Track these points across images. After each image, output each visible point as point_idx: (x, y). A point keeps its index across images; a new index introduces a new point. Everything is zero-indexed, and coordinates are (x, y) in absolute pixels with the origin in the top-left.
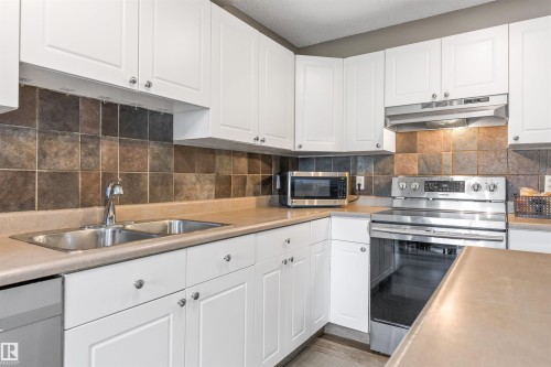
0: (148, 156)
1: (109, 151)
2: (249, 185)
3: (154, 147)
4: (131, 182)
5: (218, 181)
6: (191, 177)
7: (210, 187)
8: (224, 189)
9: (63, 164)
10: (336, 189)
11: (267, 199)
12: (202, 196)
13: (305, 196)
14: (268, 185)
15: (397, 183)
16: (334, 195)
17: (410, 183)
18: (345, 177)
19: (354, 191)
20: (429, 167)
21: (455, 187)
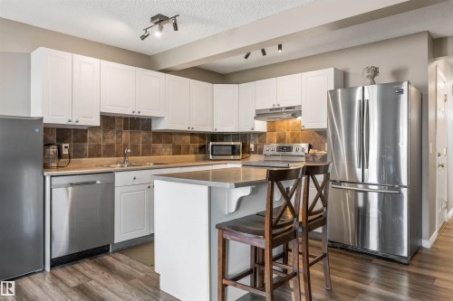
0: (141, 136)
1: (126, 135)
2: (192, 149)
3: (143, 133)
4: (134, 147)
5: (174, 147)
6: (160, 145)
8: (177, 150)
9: (110, 141)
10: (234, 151)
11: (201, 156)
12: (165, 154)
13: (219, 155)
14: (203, 149)
15: (266, 147)
16: (233, 154)
17: (271, 148)
18: (239, 144)
19: (249, 152)
20: (281, 140)
21: (289, 149)
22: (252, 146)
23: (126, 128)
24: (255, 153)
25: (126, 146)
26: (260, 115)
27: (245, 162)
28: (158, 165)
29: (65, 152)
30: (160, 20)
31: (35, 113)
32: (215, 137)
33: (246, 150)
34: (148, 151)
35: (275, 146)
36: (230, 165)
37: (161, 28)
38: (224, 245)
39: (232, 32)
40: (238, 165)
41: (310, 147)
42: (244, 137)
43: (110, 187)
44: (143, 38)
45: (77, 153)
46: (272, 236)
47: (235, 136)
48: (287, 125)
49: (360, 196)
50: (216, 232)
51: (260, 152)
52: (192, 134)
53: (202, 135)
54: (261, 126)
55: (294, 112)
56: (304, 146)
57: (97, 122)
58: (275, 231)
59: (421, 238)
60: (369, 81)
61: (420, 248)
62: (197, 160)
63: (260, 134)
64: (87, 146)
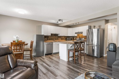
0: (56, 37)
1: (54, 37)
2: (64, 39)
3: (57, 36)
4: (55, 39)
6: (59, 38)
7: (61, 39)
8: (62, 39)
9: (52, 38)
10: (71, 39)
11: (66, 40)
12: (60, 40)
13: (69, 40)
14: (66, 39)
15: (77, 39)
16: (71, 40)
17: (78, 39)
18: (72, 38)
19: (74, 40)
20: (80, 37)
21: (81, 39)
22: (75, 38)
23: (54, 36)
24: (75, 40)
25: (54, 38)
26: (76, 33)
27: (73, 41)
28: (59, 41)
29: (46, 39)
30: (60, 20)
31: (42, 34)
32: (68, 37)
33: (74, 39)
34: (57, 39)
35: (79, 38)
36: (71, 42)
37: (60, 21)
38: (69, 52)
39: (71, 21)
40: (72, 42)
41: (85, 39)
42: (73, 37)
43: (52, 44)
44: (57, 23)
45: (47, 40)
46: (75, 51)
47: (72, 37)
48: (81, 35)
49: (93, 47)
50: (68, 50)
51: (76, 40)
52: (64, 36)
53: (66, 37)
54: (76, 35)
55: (82, 33)
56: (84, 38)
57: (50, 35)
58: (75, 50)
59: (104, 54)
60: (94, 28)
61: (103, 56)
62: (65, 41)
63: (76, 36)
64: (49, 38)
